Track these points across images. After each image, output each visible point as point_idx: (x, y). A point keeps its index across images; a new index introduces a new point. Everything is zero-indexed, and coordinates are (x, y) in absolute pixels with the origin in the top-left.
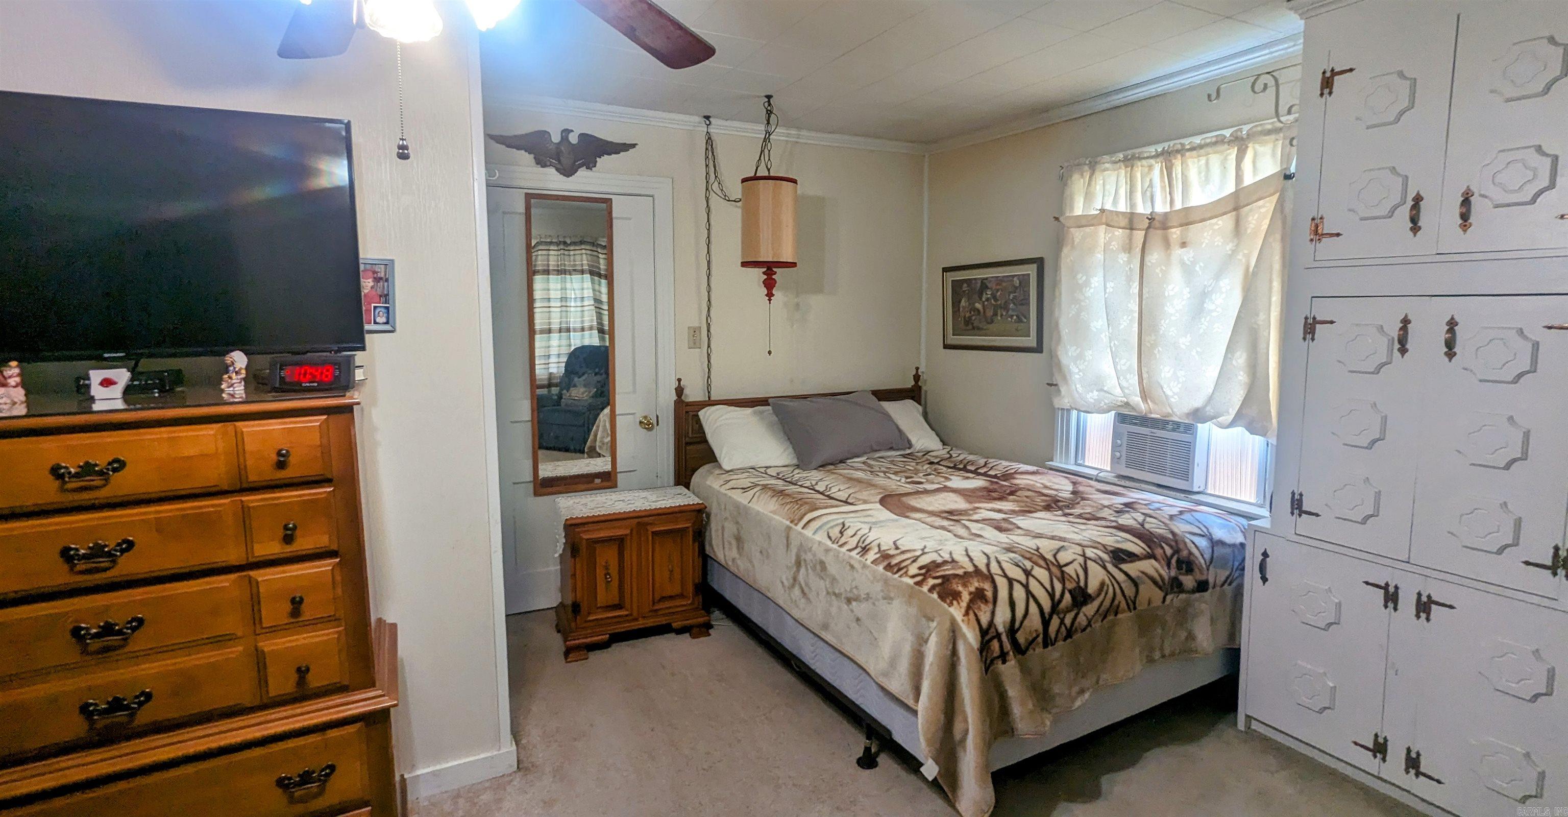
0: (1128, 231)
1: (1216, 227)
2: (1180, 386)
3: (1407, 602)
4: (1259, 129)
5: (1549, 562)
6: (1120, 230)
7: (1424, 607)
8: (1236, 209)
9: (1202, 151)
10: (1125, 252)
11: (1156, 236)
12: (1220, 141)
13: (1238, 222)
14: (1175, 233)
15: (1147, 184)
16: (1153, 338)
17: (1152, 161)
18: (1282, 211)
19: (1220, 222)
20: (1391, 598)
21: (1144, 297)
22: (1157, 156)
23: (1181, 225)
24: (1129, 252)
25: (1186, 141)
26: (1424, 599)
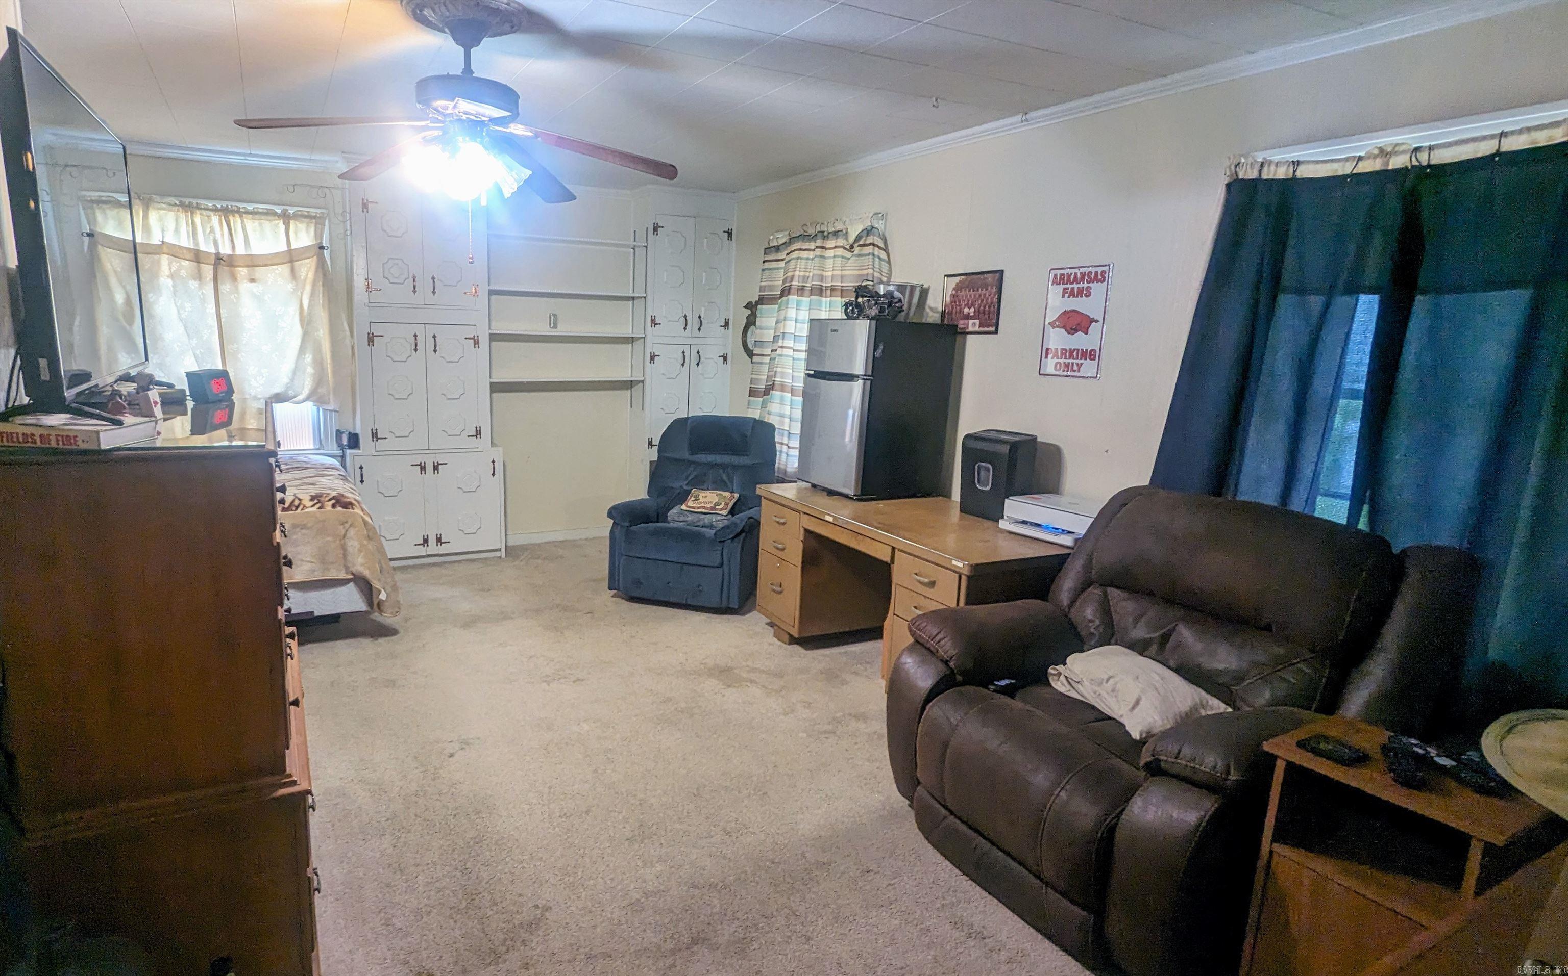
0: (195, 263)
1: (277, 272)
2: (264, 379)
3: (429, 468)
4: (300, 213)
5: (475, 434)
6: (187, 262)
7: (436, 468)
8: (291, 261)
9: (257, 216)
10: (195, 279)
11: (224, 270)
12: (270, 213)
13: (293, 270)
14: (242, 272)
15: (208, 230)
16: (236, 346)
17: (212, 214)
18: (323, 268)
19: (279, 269)
20: (423, 468)
21: (222, 316)
22: (215, 210)
23: (248, 266)
24: (200, 281)
25: (241, 205)
26: (436, 464)
